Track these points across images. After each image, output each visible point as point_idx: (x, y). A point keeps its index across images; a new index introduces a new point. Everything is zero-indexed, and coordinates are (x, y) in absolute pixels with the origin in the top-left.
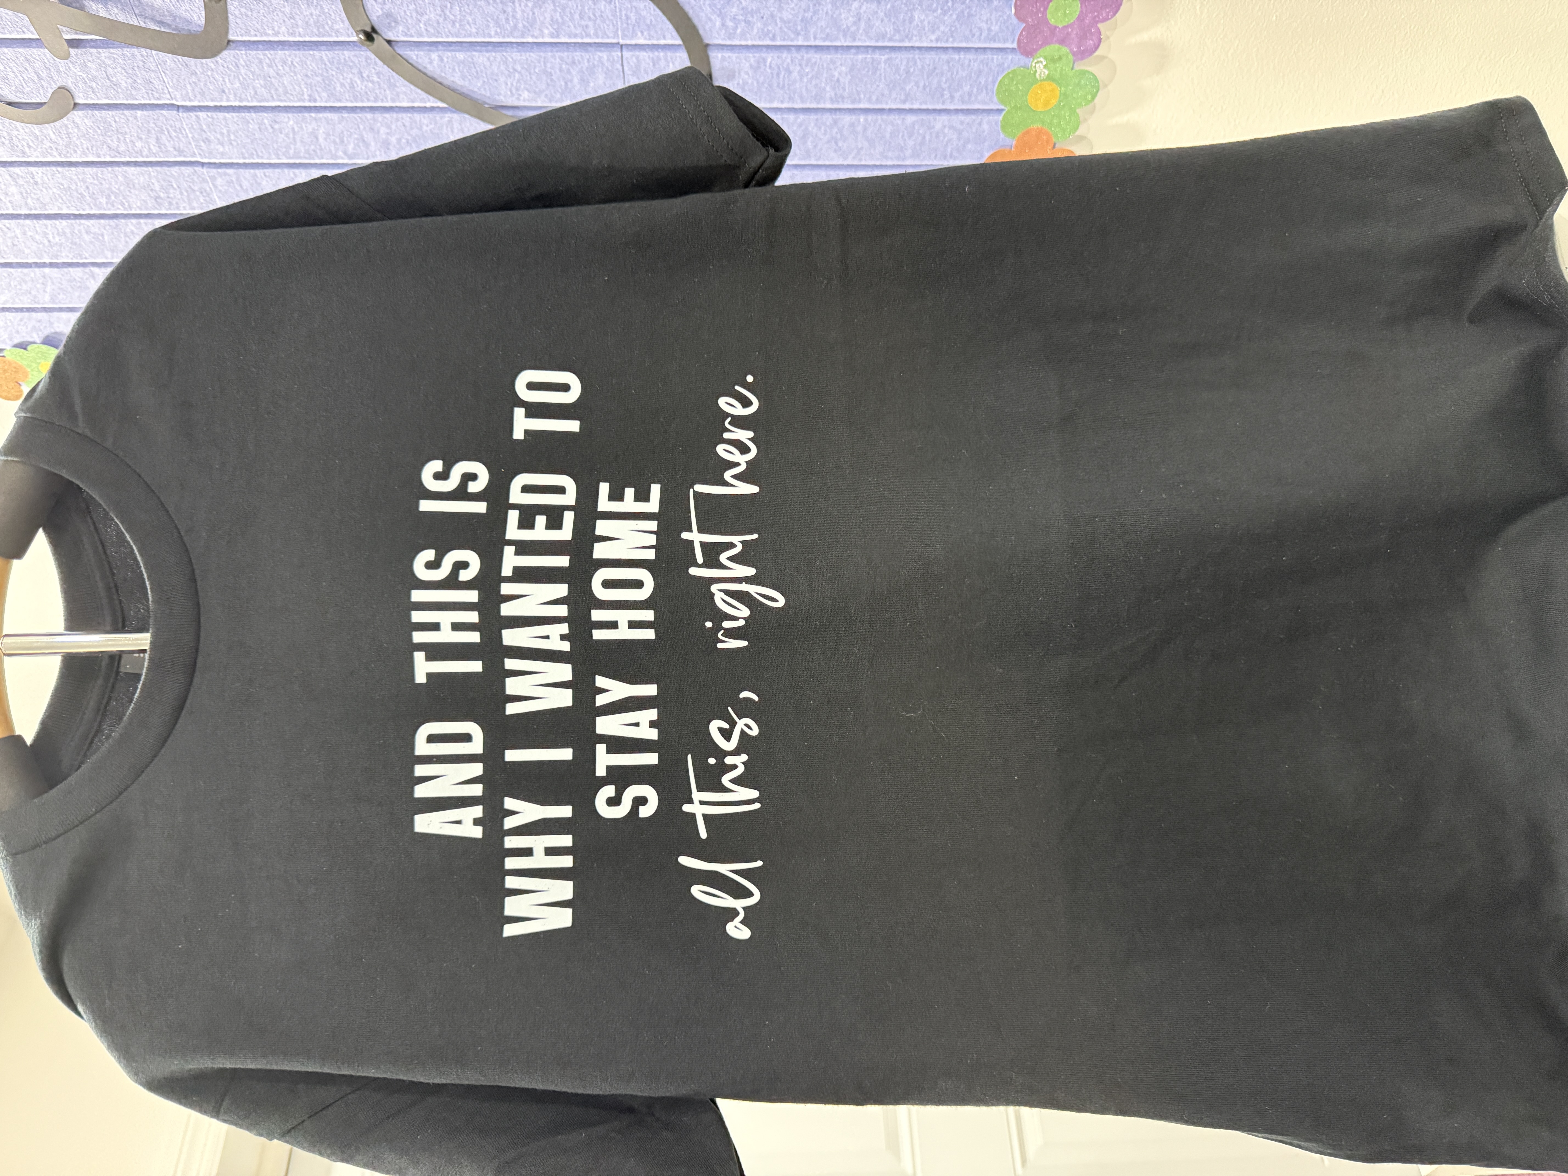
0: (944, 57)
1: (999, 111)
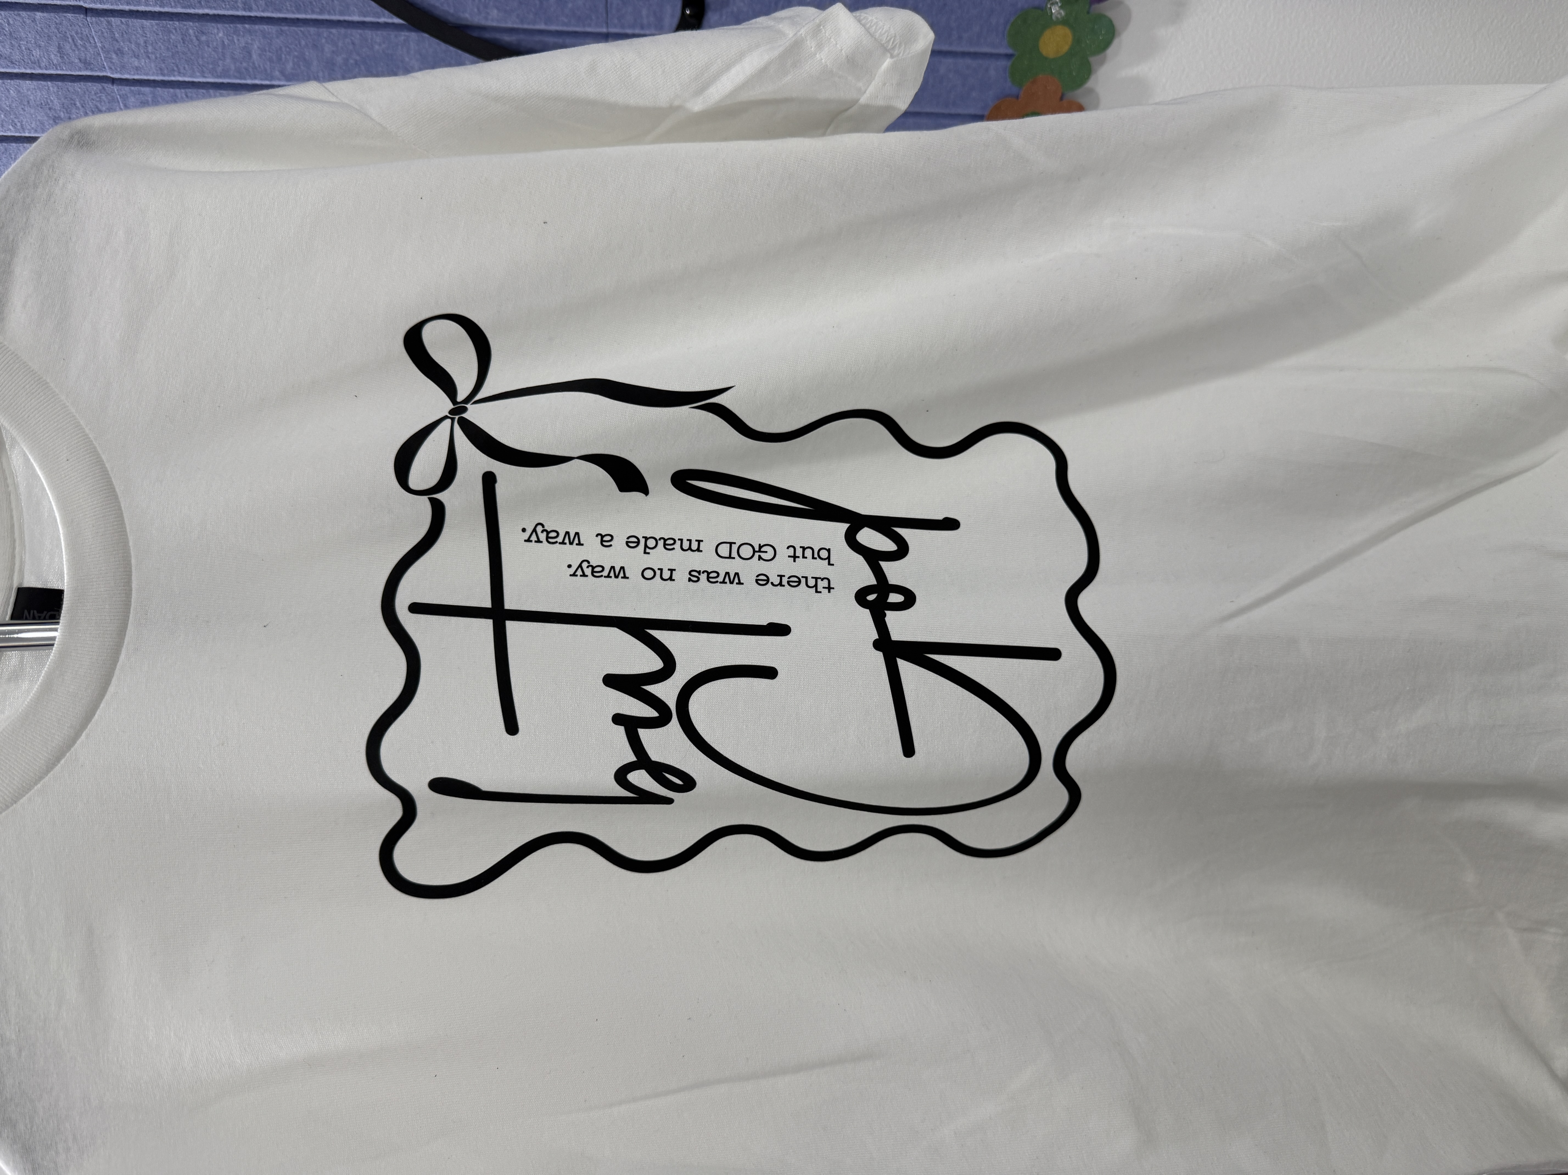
1: (1008, 56)
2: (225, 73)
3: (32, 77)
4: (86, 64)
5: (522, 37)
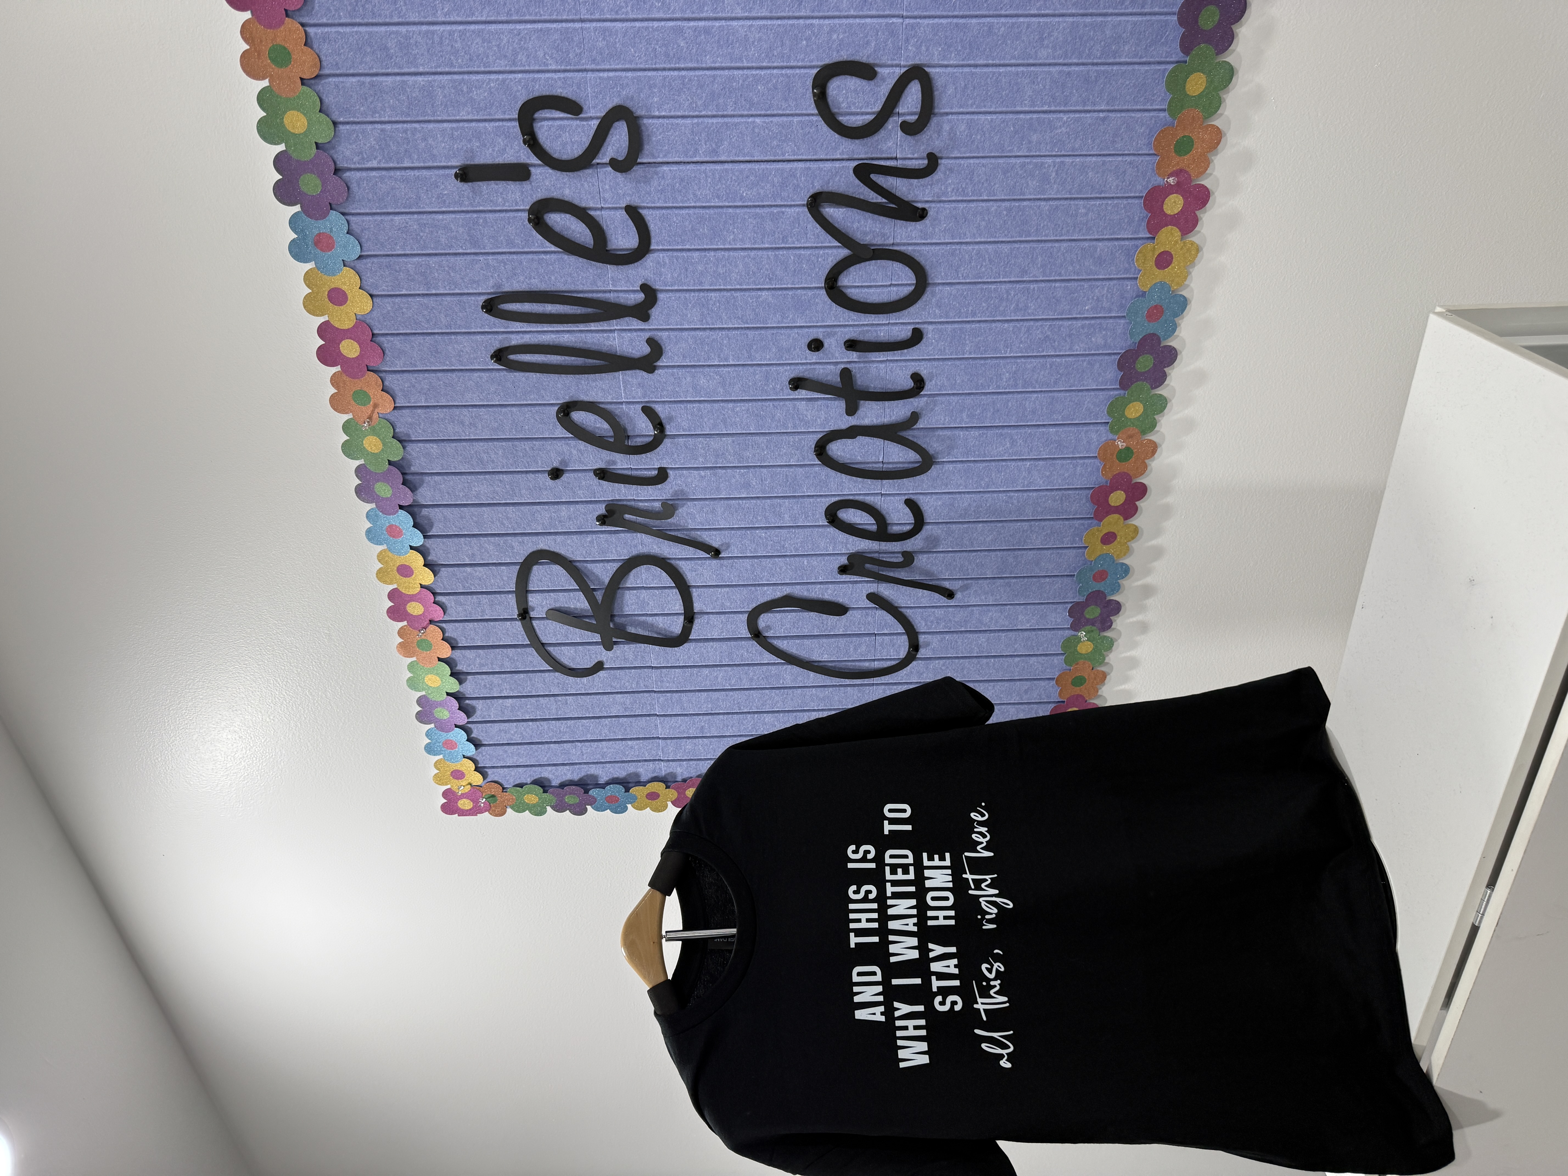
0: (1034, 633)
1: (1064, 654)
2: (705, 686)
3: (621, 693)
4: (646, 686)
5: (837, 663)
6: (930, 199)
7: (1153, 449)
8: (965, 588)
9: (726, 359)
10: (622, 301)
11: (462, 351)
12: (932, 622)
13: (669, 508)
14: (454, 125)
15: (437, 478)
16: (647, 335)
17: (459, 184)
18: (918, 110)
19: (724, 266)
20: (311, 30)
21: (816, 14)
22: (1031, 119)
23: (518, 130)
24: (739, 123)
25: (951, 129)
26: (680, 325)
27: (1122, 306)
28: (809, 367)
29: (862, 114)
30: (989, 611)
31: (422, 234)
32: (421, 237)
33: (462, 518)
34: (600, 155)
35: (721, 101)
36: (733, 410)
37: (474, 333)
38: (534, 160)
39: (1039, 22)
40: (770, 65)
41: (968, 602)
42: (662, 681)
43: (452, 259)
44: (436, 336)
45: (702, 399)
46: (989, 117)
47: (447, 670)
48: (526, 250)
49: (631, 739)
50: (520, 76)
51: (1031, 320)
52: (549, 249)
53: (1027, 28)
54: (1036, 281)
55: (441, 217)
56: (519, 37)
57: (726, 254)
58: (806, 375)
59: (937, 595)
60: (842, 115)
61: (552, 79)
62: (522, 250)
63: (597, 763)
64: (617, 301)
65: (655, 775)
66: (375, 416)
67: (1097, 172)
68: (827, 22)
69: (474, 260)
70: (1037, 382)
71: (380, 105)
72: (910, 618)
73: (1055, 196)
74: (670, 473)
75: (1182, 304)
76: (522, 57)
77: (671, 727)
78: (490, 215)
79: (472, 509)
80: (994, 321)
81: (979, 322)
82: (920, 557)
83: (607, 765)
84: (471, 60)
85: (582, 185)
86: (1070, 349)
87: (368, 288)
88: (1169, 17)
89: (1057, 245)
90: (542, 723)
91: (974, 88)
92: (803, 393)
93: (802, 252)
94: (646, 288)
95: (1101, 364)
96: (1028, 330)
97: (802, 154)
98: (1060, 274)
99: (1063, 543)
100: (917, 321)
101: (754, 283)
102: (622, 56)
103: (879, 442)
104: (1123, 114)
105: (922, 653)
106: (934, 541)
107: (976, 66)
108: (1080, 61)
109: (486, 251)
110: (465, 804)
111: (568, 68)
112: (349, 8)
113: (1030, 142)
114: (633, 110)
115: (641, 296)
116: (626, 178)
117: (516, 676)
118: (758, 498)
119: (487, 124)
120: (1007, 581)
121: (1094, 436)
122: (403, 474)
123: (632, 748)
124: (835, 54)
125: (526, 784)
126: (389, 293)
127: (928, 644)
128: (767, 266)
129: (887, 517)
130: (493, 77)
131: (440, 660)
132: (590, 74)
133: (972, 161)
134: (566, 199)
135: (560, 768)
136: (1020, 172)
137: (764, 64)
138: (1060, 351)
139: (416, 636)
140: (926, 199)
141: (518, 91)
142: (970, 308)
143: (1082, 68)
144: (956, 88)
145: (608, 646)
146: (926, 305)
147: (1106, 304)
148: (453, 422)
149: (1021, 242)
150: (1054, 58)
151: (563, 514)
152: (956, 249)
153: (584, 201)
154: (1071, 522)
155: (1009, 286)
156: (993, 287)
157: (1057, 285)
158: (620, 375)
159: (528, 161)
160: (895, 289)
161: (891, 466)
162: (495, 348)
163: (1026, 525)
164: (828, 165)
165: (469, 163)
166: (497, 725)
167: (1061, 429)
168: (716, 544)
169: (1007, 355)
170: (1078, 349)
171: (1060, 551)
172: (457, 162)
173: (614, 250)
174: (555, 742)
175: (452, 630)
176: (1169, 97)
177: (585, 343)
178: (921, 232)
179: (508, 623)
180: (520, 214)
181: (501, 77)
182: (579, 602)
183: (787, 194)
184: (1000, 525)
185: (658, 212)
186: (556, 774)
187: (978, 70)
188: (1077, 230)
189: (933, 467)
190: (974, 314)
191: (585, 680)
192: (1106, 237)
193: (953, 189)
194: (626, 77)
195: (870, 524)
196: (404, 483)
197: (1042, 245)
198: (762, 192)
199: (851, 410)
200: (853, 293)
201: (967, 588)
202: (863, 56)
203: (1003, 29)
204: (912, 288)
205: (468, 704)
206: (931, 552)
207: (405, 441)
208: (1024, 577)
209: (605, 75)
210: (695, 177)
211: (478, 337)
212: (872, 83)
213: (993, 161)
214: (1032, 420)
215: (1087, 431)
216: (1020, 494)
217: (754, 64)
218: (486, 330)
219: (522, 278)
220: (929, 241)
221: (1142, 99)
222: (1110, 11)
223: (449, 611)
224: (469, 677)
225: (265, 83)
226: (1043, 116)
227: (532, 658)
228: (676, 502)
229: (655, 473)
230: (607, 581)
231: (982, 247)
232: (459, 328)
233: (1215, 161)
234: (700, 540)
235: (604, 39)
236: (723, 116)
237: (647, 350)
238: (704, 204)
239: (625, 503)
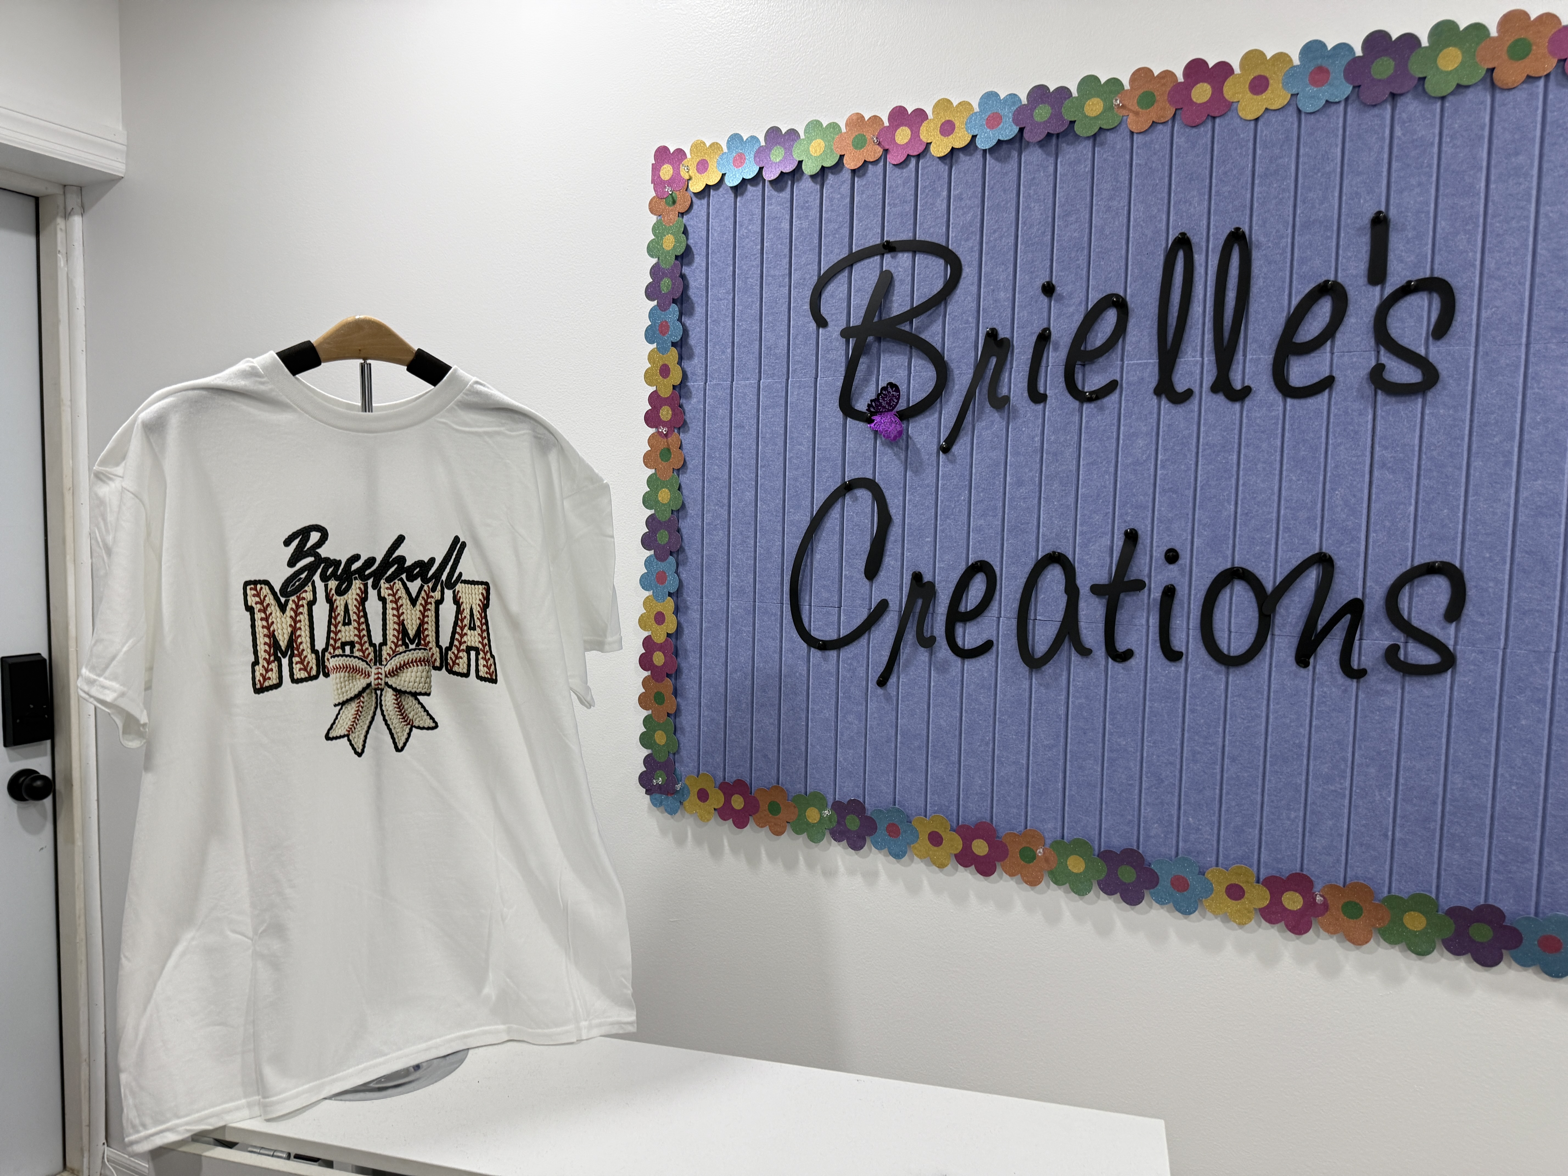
0: (832, 764)
1: (806, 793)
2: (792, 430)
3: (789, 344)
4: (795, 371)
5: (809, 566)
6: (1317, 671)
7: (1033, 882)
8: (888, 698)
9: (1163, 467)
10: (1234, 367)
11: (1190, 204)
12: (851, 664)
13: (1000, 403)
14: (1432, 215)
15: (1051, 169)
16: (1196, 390)
17: (1370, 215)
18: (1410, 661)
19: (1264, 469)
20: (1541, 83)
21: (1515, 567)
22: (1391, 767)
23: (1421, 276)
24: (1410, 490)
25: (1388, 692)
26: (1204, 424)
27: (1189, 852)
28: (1148, 549)
29: (1410, 608)
30: (860, 721)
31: (1319, 174)
32: (1316, 174)
33: (1005, 191)
34: (1388, 355)
35: (1435, 474)
36: (1106, 472)
37: (1209, 219)
38: (1389, 290)
39: (1489, 776)
40: (1468, 522)
41: (871, 700)
42: (799, 388)
43: (1291, 203)
44: (1208, 181)
45: (1121, 442)
46: (1397, 728)
47: (828, 164)
48: (1295, 276)
49: (733, 352)
50: (1477, 282)
51: (1181, 766)
52: (1293, 299)
53: (1484, 765)
54: (1222, 771)
55: (1337, 194)
56: (1517, 283)
57: (1277, 472)
58: (1140, 546)
59: (881, 669)
60: (1411, 588)
61: (1472, 313)
62: (1294, 271)
63: (707, 315)
64: (1235, 362)
65: (689, 375)
66: (1125, 112)
67: (1331, 829)
68: (1507, 577)
69: (1288, 224)
70: (1114, 771)
71: (1459, 143)
72: (856, 642)
73: (1310, 789)
74: (1041, 406)
75: (1186, 909)
76: (1496, 284)
77: (745, 394)
78: (1334, 243)
79: (1014, 202)
80: (1183, 730)
81: (1184, 716)
82: (927, 654)
83: (704, 325)
84: (1498, 235)
85: (1358, 335)
86: (1147, 804)
87: (1266, 115)
88: (1483, 896)
89: (1259, 791)
90: (759, 259)
91: (1428, 714)
92: (1119, 542)
93: (1273, 546)
94: (1247, 391)
95: (1128, 832)
96: (1171, 763)
97: (1373, 549)
98: (1228, 793)
99: (933, 794)
100: (1190, 656)
101: (1244, 498)
102: (1488, 381)
103: (1059, 616)
104: (1389, 853)
105: (816, 654)
106: (943, 668)
107: (1450, 716)
108: (1447, 814)
109: (1296, 237)
110: (667, 172)
111: (1481, 329)
112: (1561, 121)
113: (1368, 766)
114: (1433, 390)
115: (1238, 386)
116: (1363, 378)
117: (816, 235)
118: (1005, 494)
119: (1430, 246)
120: (893, 739)
121: (1050, 826)
122: (1058, 135)
123: (723, 352)
124: (1473, 584)
125: (687, 239)
126: (1258, 137)
127: (826, 660)
128: (1261, 511)
129: (974, 622)
130: (1479, 256)
131: (842, 157)
132: (1473, 349)
133: (1353, 711)
134: (1345, 319)
135: (703, 275)
136: (1337, 757)
137: (1469, 517)
138: (1146, 794)
139: (871, 135)
140: (1318, 667)
141: (1462, 279)
142: (1199, 708)
143: (1439, 815)
144: (1428, 697)
145: (846, 333)
146: (1206, 665)
147: (1192, 837)
148: (1113, 190)
149: (1265, 757)
150: (1452, 789)
151: (1002, 294)
152: (1263, 695)
153: (1343, 336)
154: (955, 803)
155: (1220, 744)
156: (1221, 730)
157: (1217, 791)
158: (1154, 361)
159: (1388, 284)
160: (1226, 636)
161: (1031, 627)
162: (1191, 238)
163: (955, 758)
164: (1361, 575)
165: (1391, 226)
166: (758, 211)
167: (1060, 794)
168: (955, 449)
169: (1146, 743)
170: (1146, 811)
171: (923, 792)
172: (1393, 214)
173: (1288, 363)
174: (734, 272)
175: (874, 172)
176: (1405, 896)
177: (1191, 328)
178: (1285, 662)
179: (879, 231)
180: (1333, 272)
181: (1478, 263)
182: (898, 305)
183: (1334, 532)
184: (957, 733)
185: (1325, 407)
186: (697, 271)
187: (1446, 718)
188: (1273, 810)
189: (1027, 668)
190: (1192, 711)
191: (807, 307)
192: (1264, 838)
193: (1325, 693)
194: (1467, 384)
195: (966, 605)
196: (1049, 135)
197: (1260, 777)
198: (1339, 509)
199: (1096, 590)
200: (1225, 595)
201: (887, 700)
202: (1470, 611)
203: (1485, 741)
204: (1225, 652)
205: (787, 183)
206: (930, 664)
207: (1095, 140)
208: (896, 756)
209: (1471, 364)
210: (1359, 445)
211: (1205, 222)
212: (1441, 618)
213: (1352, 730)
214: (1071, 766)
215: (1056, 819)
216: (991, 754)
217: (1469, 507)
218: (1211, 232)
219: (1265, 270)
220: (1274, 669)
221: (1403, 871)
222: (1495, 842)
223: (898, 171)
224: (818, 187)
225: (1494, 32)
226: (1394, 778)
227: (835, 254)
228: (1006, 411)
229: (1041, 390)
230: (923, 336)
231: (1264, 720)
232: (1215, 203)
233: (1331, 940)
234: (962, 433)
235: (1507, 365)
236: (1419, 476)
237: (1180, 388)
238: (1330, 452)
239: (1009, 358)
